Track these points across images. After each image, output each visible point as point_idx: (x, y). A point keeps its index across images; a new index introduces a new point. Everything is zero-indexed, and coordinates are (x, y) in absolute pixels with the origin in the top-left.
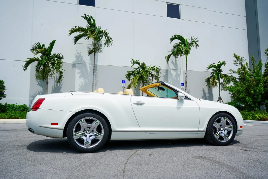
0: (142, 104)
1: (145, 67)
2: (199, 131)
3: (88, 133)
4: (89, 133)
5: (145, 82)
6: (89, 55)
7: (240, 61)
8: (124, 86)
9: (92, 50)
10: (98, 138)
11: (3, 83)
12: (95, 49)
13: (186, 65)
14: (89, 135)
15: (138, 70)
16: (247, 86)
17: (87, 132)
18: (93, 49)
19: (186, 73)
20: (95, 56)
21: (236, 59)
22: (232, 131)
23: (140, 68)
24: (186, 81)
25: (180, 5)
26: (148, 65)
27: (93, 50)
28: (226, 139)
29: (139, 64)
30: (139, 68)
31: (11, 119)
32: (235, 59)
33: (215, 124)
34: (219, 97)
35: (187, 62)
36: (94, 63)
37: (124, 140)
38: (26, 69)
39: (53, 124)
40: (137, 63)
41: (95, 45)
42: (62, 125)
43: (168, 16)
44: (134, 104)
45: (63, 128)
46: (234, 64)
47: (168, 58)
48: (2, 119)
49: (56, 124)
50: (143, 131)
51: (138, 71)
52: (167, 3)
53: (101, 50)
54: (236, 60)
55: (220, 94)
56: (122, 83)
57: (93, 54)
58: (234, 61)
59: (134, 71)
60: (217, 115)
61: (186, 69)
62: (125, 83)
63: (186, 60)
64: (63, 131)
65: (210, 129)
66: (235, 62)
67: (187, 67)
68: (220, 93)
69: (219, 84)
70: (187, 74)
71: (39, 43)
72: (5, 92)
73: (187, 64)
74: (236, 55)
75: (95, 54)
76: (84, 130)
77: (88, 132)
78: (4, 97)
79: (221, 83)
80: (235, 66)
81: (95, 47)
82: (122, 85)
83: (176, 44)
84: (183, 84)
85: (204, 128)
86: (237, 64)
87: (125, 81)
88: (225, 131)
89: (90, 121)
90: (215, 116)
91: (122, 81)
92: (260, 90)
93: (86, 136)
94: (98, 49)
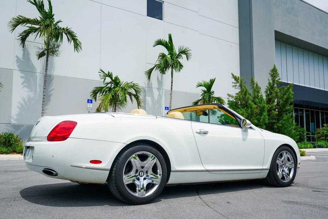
0: (205, 133)
1: (119, 82)
2: (263, 169)
3: (141, 175)
4: (143, 175)
5: (117, 103)
6: (39, 58)
7: (240, 82)
8: (90, 108)
9: (43, 52)
10: (154, 182)
12: (47, 50)
14: (143, 178)
15: (109, 85)
16: (249, 114)
17: (140, 173)
18: (46, 50)
19: (171, 94)
20: (47, 61)
21: (235, 80)
22: (293, 168)
23: (112, 83)
24: (171, 104)
25: (163, 2)
26: (124, 80)
27: (46, 52)
28: (287, 178)
29: (112, 78)
30: (110, 83)
32: (233, 80)
33: (279, 160)
35: (172, 79)
36: (46, 72)
37: (182, 184)
39: (93, 162)
40: (110, 75)
41: (48, 44)
42: (107, 164)
44: (197, 133)
45: (109, 167)
46: (233, 86)
47: (149, 73)
49: (99, 162)
50: (207, 171)
51: (108, 87)
53: (58, 52)
54: (235, 82)
56: (88, 102)
57: (45, 57)
58: (232, 83)
59: (103, 87)
60: (280, 149)
61: (172, 88)
62: (92, 103)
63: (172, 77)
64: (108, 172)
65: (274, 167)
66: (234, 84)
67: (172, 85)
69: (209, 111)
73: (173, 82)
74: (235, 76)
75: (47, 58)
76: (137, 171)
77: (142, 173)
80: (233, 89)
81: (48, 47)
82: (88, 107)
83: (161, 54)
84: (168, 108)
85: (267, 166)
86: (237, 87)
87: (91, 101)
88: (286, 168)
89: (143, 158)
90: (278, 150)
91: (88, 100)
92: (264, 119)
93: (138, 179)
94: (53, 51)
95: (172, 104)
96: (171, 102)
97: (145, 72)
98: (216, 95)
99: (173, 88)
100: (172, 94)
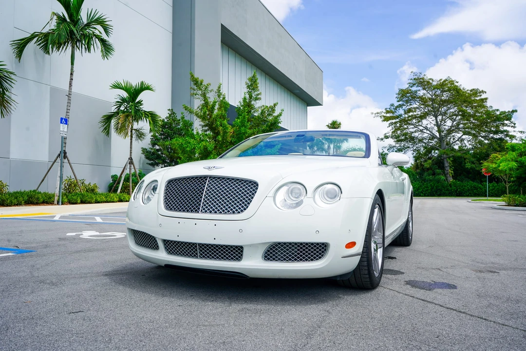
7: (202, 89)
13: (71, 74)
19: (69, 95)
24: (68, 114)
34: (129, 159)
47: (21, 46)
55: (131, 152)
58: (190, 88)
61: (71, 85)
63: (72, 64)
67: (72, 79)
68: (133, 150)
69: (131, 131)
70: (71, 99)
73: (74, 74)
74: (196, 77)
79: (134, 130)
84: (66, 120)
86: (198, 96)
96: (68, 111)
97: (12, 42)
98: (146, 107)
99: (73, 85)
100: (72, 96)
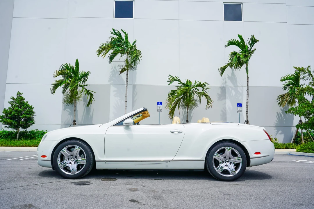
6: (120, 74)
8: (160, 109)
9: (124, 68)
11: (32, 109)
12: (127, 66)
13: (248, 79)
18: (125, 66)
19: (247, 90)
20: (127, 74)
24: (247, 100)
25: (242, 3)
27: (126, 68)
29: (181, 82)
30: (181, 86)
31: (35, 147)
34: (300, 121)
35: (248, 75)
36: (127, 83)
38: (54, 93)
40: (177, 80)
41: (127, 62)
43: (226, 18)
48: (26, 146)
52: (223, 3)
56: (158, 105)
61: (248, 85)
62: (161, 105)
63: (247, 74)
67: (248, 82)
71: (67, 64)
72: (34, 118)
75: (127, 72)
78: (33, 123)
81: (127, 64)
82: (158, 108)
84: (241, 104)
87: (161, 103)
91: (158, 103)
94: (131, 66)
95: (249, 100)
